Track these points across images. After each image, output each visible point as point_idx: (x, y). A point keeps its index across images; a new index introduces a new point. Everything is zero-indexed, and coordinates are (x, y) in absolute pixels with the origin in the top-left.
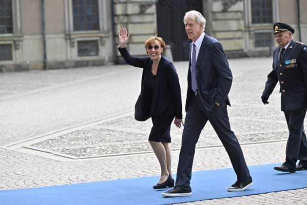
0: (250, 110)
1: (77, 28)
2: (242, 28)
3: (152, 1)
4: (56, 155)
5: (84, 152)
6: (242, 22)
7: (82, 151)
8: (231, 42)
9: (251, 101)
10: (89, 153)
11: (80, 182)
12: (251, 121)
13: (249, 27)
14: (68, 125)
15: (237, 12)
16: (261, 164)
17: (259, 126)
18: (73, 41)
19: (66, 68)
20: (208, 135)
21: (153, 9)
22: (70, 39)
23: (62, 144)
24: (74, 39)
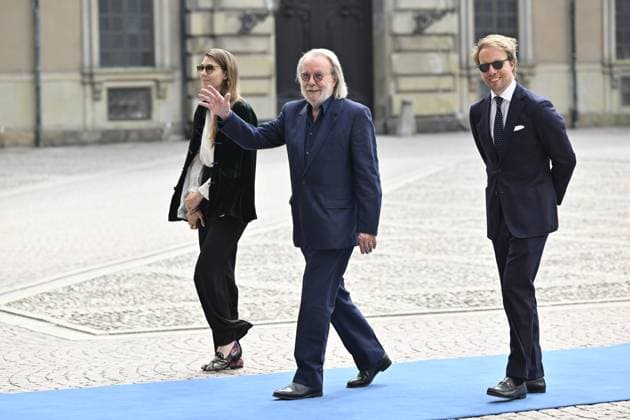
0: (467, 241)
1: (107, 60)
2: (456, 69)
3: (265, 8)
4: (58, 325)
5: (119, 320)
6: (454, 57)
7: (114, 318)
8: (431, 97)
9: (469, 223)
10: (128, 323)
11: (108, 383)
12: (468, 264)
13: (468, 68)
14: (85, 264)
15: (446, 35)
16: (488, 353)
17: (486, 275)
18: (98, 87)
19: (83, 144)
20: (378, 292)
21: (268, 25)
22: (93, 84)
23: (72, 304)
24: (100, 83)
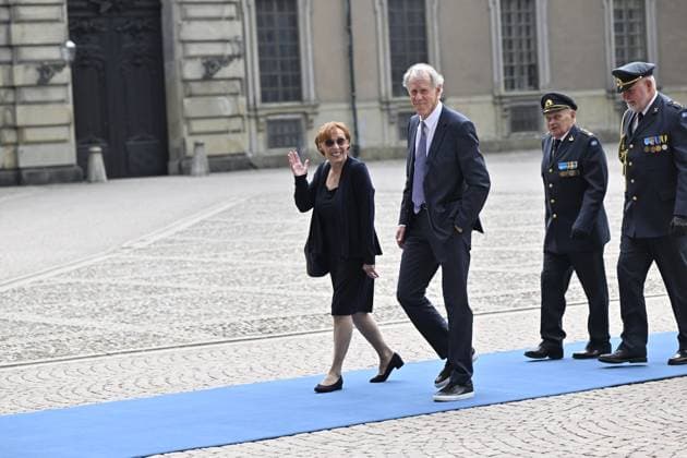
0: (260, 271)
2: (244, 111)
3: (63, 60)
6: (242, 100)
8: (222, 138)
9: (261, 255)
12: (261, 294)
13: (256, 110)
15: (234, 79)
16: (281, 377)
17: (278, 303)
20: (177, 324)
21: (65, 75)
